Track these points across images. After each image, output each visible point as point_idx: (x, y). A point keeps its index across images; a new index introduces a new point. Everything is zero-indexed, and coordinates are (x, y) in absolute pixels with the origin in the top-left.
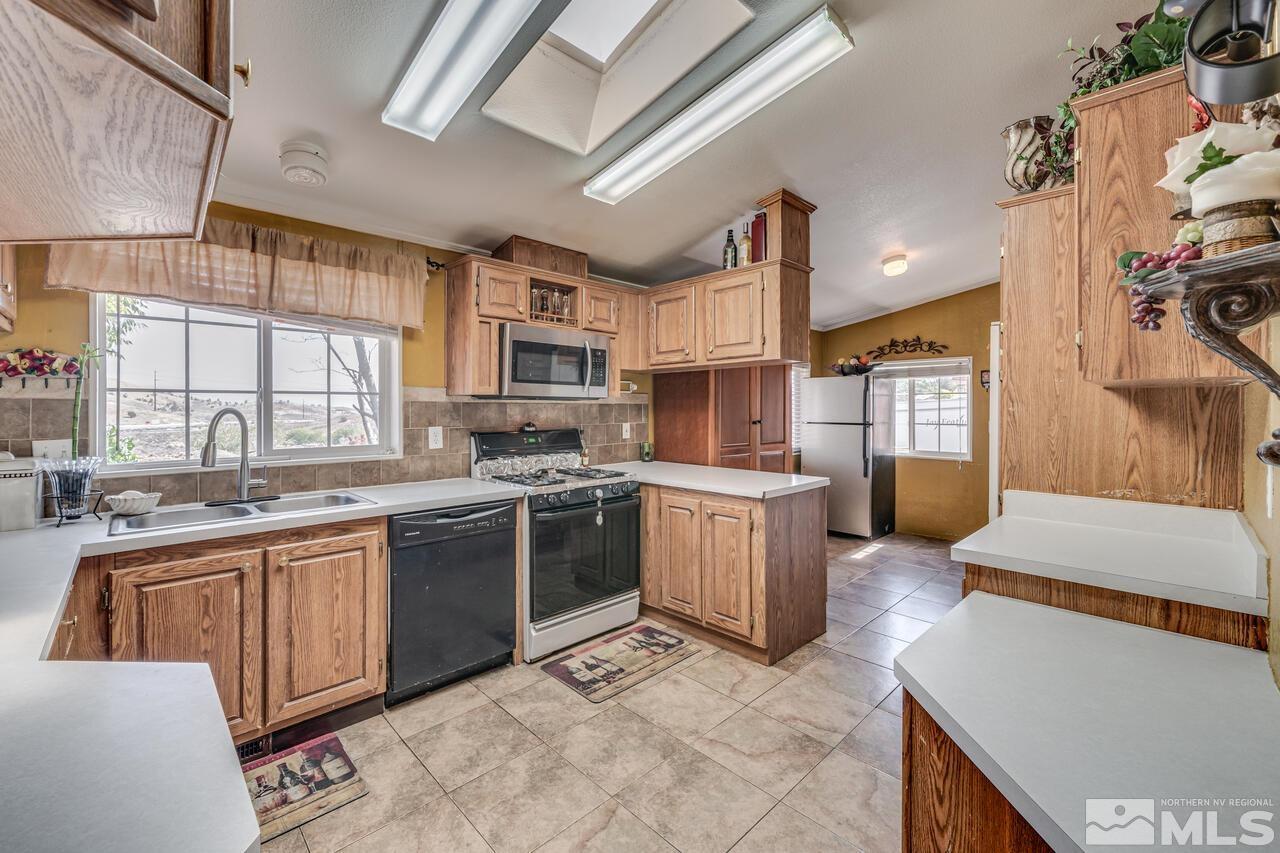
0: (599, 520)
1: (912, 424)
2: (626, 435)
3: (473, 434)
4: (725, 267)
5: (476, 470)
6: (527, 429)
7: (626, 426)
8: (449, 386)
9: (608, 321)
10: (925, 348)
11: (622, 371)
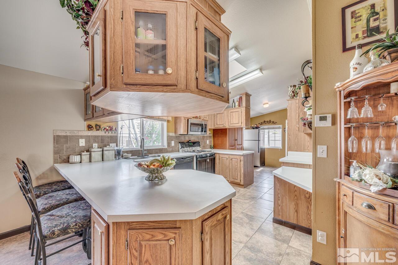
0: (208, 160)
1: (269, 140)
2: (208, 143)
3: (180, 143)
4: (232, 107)
5: (181, 150)
6: (189, 141)
7: (208, 141)
8: (175, 132)
9: (206, 118)
10: (272, 123)
11: (209, 129)
